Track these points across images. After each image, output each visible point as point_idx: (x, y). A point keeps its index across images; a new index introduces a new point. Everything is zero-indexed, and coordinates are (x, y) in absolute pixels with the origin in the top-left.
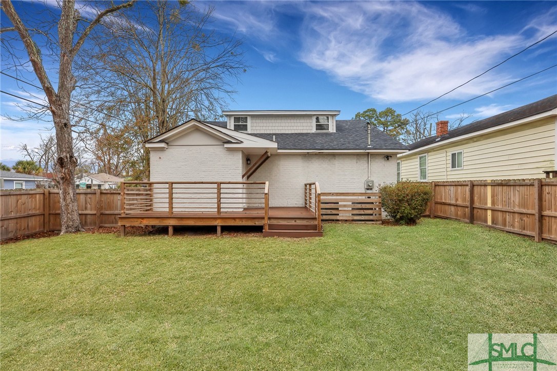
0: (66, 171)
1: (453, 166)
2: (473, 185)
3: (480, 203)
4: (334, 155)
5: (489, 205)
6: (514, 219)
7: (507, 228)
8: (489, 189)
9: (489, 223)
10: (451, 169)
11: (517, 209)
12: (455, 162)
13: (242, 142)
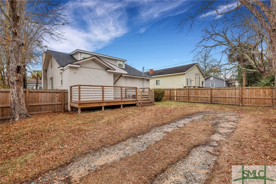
0: (21, 76)
1: (157, 84)
2: (171, 90)
3: (173, 95)
4: (134, 78)
5: (175, 95)
6: (182, 98)
7: (180, 101)
8: (175, 91)
9: (175, 100)
10: (156, 85)
11: (183, 96)
12: (157, 83)
13: (115, 70)
